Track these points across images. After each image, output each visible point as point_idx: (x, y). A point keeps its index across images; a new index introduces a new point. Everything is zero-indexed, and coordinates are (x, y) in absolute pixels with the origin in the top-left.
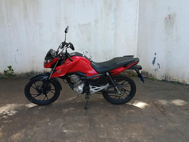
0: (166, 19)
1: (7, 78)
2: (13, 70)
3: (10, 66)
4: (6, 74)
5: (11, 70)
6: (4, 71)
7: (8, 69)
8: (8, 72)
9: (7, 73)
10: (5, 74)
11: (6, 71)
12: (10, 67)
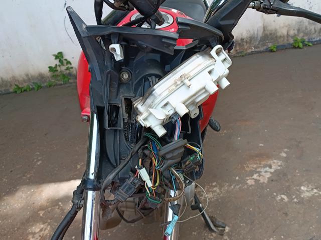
1: (61, 85)
2: (68, 63)
3: (60, 53)
4: (57, 76)
5: (65, 62)
6: (50, 67)
7: (57, 62)
8: (58, 68)
9: (56, 73)
10: (53, 76)
11: (53, 66)
12: (59, 56)
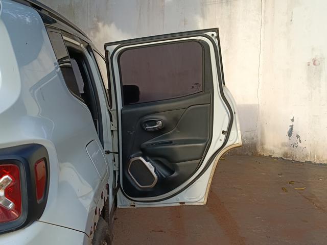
0: (309, 65)
